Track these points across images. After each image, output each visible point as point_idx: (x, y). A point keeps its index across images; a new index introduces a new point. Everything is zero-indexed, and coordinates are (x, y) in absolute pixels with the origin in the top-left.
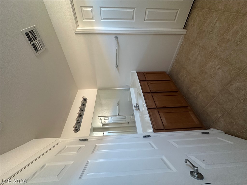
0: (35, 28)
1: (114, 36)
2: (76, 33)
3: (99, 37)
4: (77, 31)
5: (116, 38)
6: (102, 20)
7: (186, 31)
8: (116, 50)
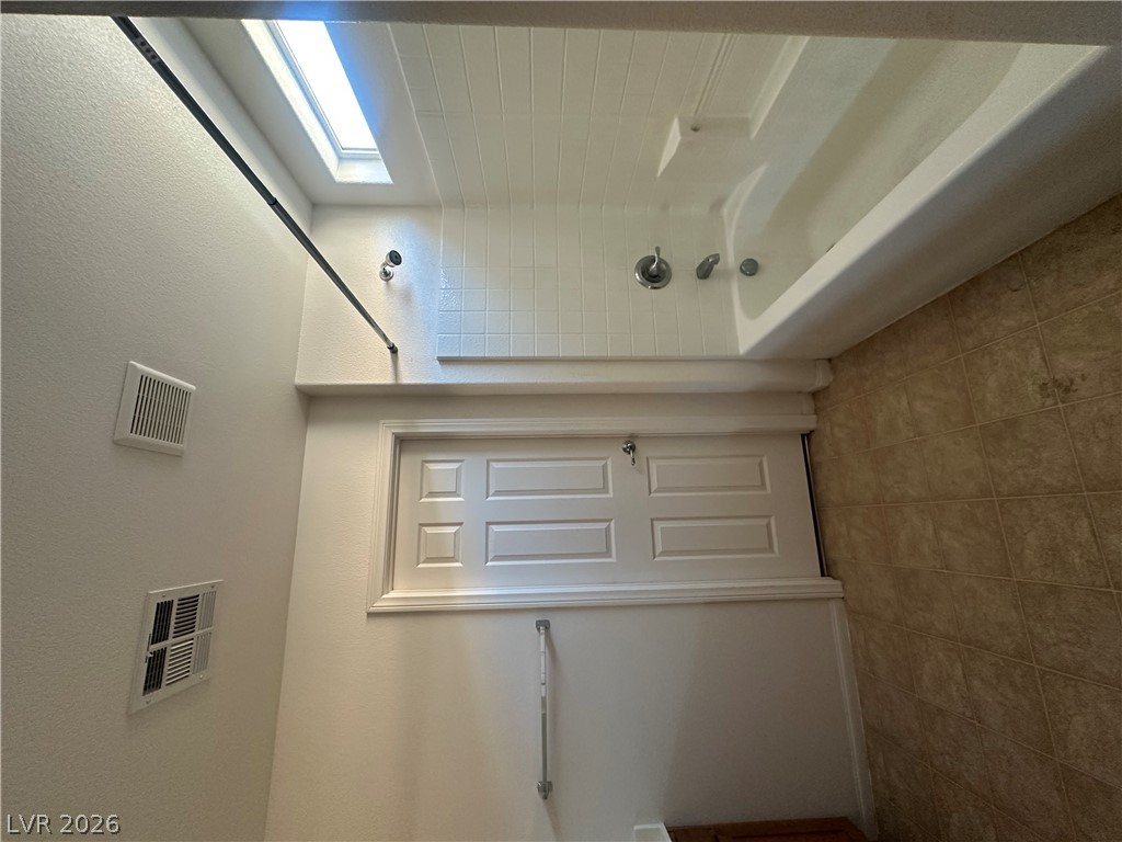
0: (214, 589)
1: (532, 620)
2: (370, 615)
3: (468, 626)
4: (382, 605)
5: (544, 625)
6: (489, 564)
7: (838, 582)
8: (544, 700)
